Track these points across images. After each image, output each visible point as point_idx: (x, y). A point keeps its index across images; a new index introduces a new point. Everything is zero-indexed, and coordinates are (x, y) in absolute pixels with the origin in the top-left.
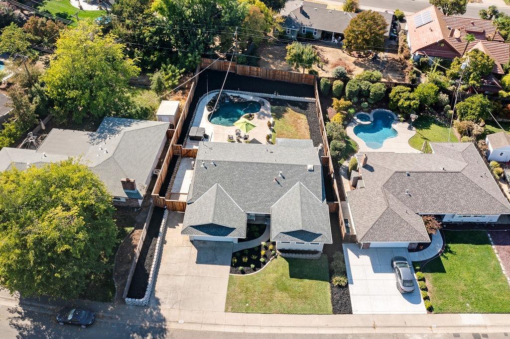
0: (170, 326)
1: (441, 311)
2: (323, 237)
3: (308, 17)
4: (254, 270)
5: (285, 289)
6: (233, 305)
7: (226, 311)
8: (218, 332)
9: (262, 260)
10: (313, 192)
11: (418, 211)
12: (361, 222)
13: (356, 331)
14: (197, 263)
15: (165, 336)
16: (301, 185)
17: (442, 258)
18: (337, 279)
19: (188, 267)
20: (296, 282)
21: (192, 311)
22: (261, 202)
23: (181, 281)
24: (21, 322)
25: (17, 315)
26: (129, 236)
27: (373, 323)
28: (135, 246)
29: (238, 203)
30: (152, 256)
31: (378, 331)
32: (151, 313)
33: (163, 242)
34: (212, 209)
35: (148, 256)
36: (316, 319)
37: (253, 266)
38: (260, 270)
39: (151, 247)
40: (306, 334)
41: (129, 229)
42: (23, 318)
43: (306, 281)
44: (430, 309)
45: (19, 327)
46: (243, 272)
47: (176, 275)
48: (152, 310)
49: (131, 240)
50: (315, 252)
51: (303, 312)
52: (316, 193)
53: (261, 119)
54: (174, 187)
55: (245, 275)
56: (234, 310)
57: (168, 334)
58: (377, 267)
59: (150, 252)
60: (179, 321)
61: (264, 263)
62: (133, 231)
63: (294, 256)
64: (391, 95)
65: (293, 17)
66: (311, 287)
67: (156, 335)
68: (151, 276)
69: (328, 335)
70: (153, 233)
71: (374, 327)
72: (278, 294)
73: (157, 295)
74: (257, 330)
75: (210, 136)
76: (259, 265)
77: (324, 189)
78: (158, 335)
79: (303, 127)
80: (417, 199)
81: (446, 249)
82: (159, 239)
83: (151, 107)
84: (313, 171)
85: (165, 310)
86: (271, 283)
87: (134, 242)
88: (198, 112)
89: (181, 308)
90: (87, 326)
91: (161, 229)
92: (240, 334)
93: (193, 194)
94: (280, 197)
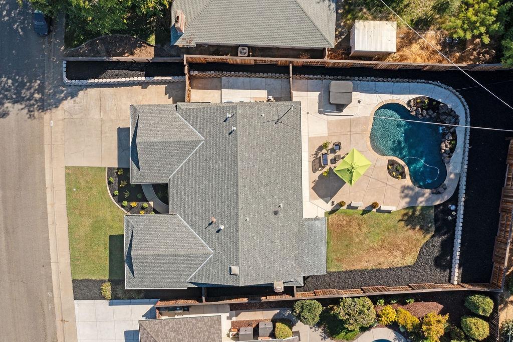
0: (47, 116)
2: (132, 278)
4: (114, 196)
6: (74, 175)
7: (66, 167)
8: (44, 162)
9: (125, 203)
10: (201, 271)
12: (167, 328)
13: (56, 301)
14: (119, 129)
15: (40, 111)
16: (208, 255)
18: (107, 289)
19: (112, 120)
21: (63, 132)
22: (182, 200)
23: (95, 114)
26: (144, 43)
27: (66, 320)
28: (132, 54)
29: (179, 171)
30: (117, 76)
31: (59, 324)
33: (144, 85)
34: (159, 139)
35: (117, 72)
36: (66, 260)
37: (117, 192)
38: (114, 201)
39: (129, 72)
40: (49, 250)
41: (152, 40)
46: (110, 182)
47: (102, 108)
48: (65, 92)
49: (140, 46)
51: (72, 248)
52: (199, 275)
53: (403, 192)
54: (232, 79)
55: (107, 185)
56: (68, 175)
57: (42, 113)
58: (131, 335)
59: (122, 72)
60: (52, 121)
61: (122, 206)
62: (149, 45)
66: (100, 258)
67: (40, 103)
68: (96, 81)
69: (50, 272)
70: (150, 69)
71: (62, 321)
72: (87, 222)
73: (81, 93)
74: (49, 200)
75: (342, 114)
76: (120, 200)
77: (212, 286)
78: (40, 104)
79: (382, 259)
82: (144, 78)
83: (407, 5)
84: (230, 274)
86: (100, 214)
87: (137, 51)
88: (404, 85)
89: (66, 120)
91: (156, 78)
92: (45, 184)
93: (189, 109)
94: (191, 225)
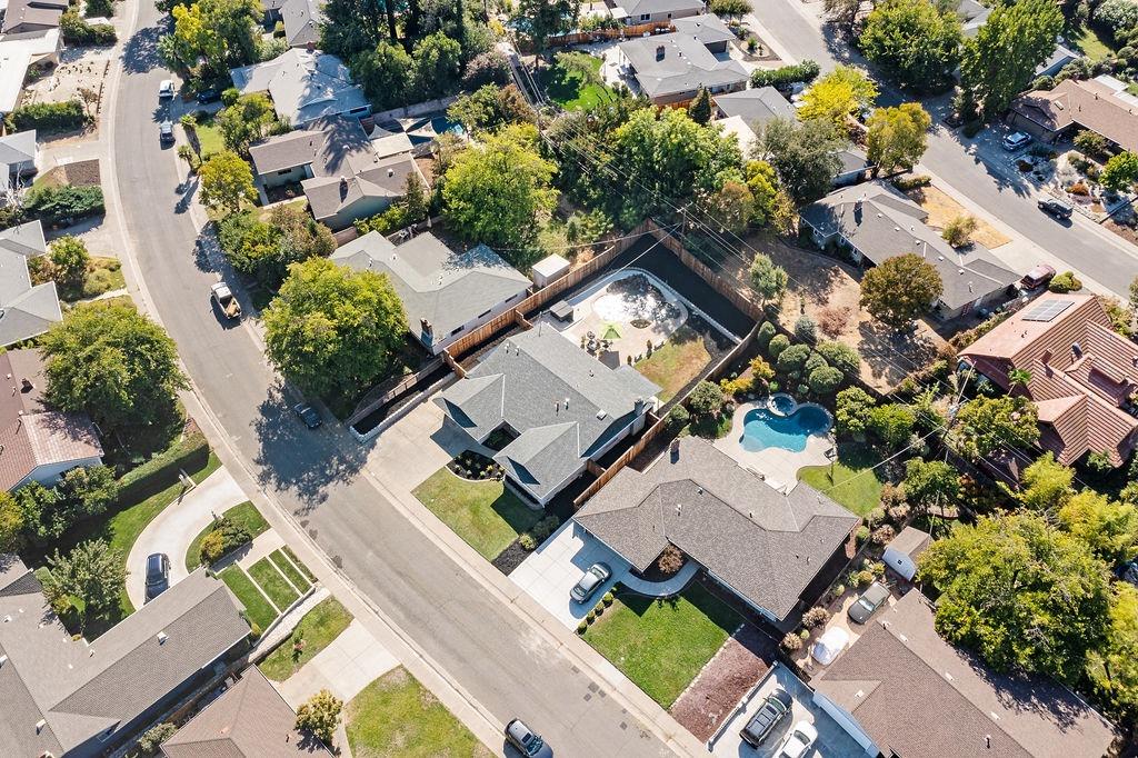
0: (363, 472)
1: (590, 641)
2: (538, 487)
3: (858, 221)
4: (468, 477)
5: (475, 511)
6: (421, 493)
7: (412, 492)
9: (484, 473)
10: (581, 442)
11: (670, 537)
13: (493, 591)
14: (431, 437)
15: (354, 474)
16: (574, 426)
17: (656, 603)
18: (528, 541)
19: (420, 436)
20: (490, 514)
21: (388, 472)
23: (403, 442)
24: (275, 393)
25: (277, 385)
26: (401, 377)
27: (515, 597)
29: (505, 406)
30: (400, 406)
31: (511, 607)
32: (361, 450)
33: (424, 400)
35: (398, 403)
36: (472, 554)
37: (469, 472)
38: (472, 481)
41: (407, 370)
42: (278, 392)
43: (501, 519)
44: (581, 631)
45: (271, 395)
46: (457, 472)
47: (405, 435)
48: (364, 449)
50: (535, 501)
51: (469, 542)
53: (656, 331)
55: (456, 475)
56: (418, 497)
57: (357, 475)
58: (579, 559)
61: (483, 477)
62: (408, 374)
63: (514, 490)
64: (840, 394)
65: (838, 212)
68: (385, 421)
70: (422, 385)
71: (512, 602)
72: (465, 513)
73: (379, 440)
74: (418, 525)
75: (574, 322)
76: (475, 476)
78: (350, 470)
80: (683, 523)
81: (672, 600)
82: (421, 394)
84: (602, 419)
85: (372, 456)
86: (469, 498)
89: (381, 464)
90: (310, 428)
91: (431, 388)
92: (403, 517)
94: (546, 424)
